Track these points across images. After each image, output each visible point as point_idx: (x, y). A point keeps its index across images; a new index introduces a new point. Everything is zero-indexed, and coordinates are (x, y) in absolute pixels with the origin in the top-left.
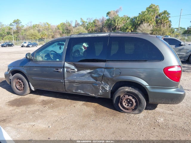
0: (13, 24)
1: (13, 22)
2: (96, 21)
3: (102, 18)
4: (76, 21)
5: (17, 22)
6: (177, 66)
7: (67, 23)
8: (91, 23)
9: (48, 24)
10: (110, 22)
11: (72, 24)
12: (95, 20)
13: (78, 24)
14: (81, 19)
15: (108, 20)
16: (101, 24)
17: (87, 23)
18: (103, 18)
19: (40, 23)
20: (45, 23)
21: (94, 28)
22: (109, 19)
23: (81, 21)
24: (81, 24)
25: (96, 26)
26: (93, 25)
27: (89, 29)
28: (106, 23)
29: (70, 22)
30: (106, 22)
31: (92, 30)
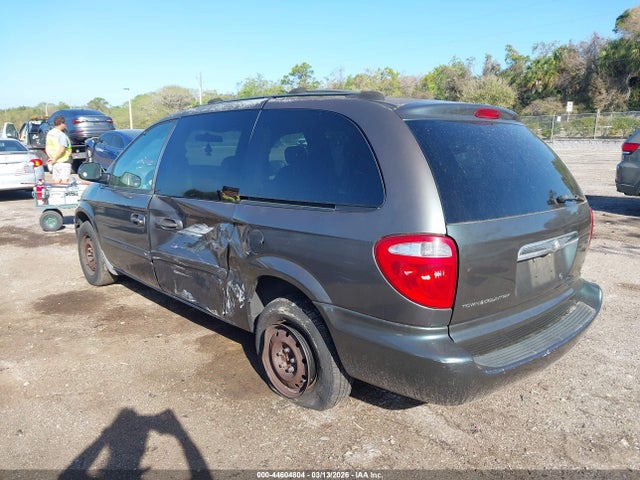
0: (291, 78)
1: (291, 71)
2: (565, 54)
3: (588, 40)
4: (488, 57)
5: (301, 71)
6: (440, 236)
7: (454, 65)
8: (543, 62)
9: (391, 72)
10: (623, 52)
11: (472, 69)
12: (563, 49)
13: (493, 68)
14: (509, 48)
15: (615, 46)
16: (584, 62)
17: (529, 64)
18: (596, 38)
19: (368, 70)
20: (383, 69)
21: (554, 80)
22: (622, 39)
23: (507, 56)
24: (504, 66)
25: (562, 71)
26: (553, 67)
27: (534, 85)
28: (606, 57)
29: (466, 64)
30: (604, 53)
31: (545, 86)
